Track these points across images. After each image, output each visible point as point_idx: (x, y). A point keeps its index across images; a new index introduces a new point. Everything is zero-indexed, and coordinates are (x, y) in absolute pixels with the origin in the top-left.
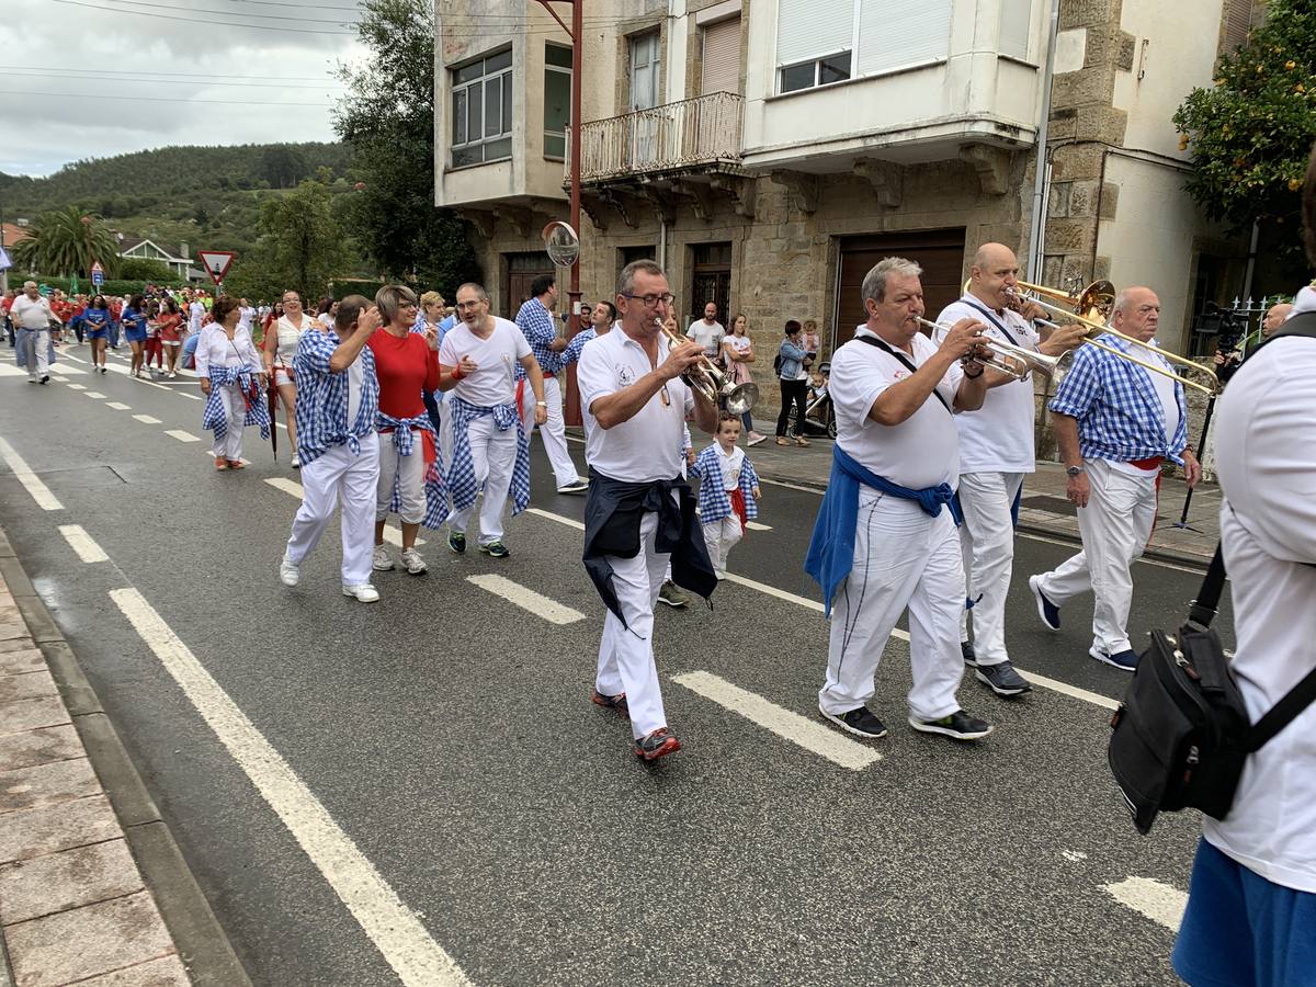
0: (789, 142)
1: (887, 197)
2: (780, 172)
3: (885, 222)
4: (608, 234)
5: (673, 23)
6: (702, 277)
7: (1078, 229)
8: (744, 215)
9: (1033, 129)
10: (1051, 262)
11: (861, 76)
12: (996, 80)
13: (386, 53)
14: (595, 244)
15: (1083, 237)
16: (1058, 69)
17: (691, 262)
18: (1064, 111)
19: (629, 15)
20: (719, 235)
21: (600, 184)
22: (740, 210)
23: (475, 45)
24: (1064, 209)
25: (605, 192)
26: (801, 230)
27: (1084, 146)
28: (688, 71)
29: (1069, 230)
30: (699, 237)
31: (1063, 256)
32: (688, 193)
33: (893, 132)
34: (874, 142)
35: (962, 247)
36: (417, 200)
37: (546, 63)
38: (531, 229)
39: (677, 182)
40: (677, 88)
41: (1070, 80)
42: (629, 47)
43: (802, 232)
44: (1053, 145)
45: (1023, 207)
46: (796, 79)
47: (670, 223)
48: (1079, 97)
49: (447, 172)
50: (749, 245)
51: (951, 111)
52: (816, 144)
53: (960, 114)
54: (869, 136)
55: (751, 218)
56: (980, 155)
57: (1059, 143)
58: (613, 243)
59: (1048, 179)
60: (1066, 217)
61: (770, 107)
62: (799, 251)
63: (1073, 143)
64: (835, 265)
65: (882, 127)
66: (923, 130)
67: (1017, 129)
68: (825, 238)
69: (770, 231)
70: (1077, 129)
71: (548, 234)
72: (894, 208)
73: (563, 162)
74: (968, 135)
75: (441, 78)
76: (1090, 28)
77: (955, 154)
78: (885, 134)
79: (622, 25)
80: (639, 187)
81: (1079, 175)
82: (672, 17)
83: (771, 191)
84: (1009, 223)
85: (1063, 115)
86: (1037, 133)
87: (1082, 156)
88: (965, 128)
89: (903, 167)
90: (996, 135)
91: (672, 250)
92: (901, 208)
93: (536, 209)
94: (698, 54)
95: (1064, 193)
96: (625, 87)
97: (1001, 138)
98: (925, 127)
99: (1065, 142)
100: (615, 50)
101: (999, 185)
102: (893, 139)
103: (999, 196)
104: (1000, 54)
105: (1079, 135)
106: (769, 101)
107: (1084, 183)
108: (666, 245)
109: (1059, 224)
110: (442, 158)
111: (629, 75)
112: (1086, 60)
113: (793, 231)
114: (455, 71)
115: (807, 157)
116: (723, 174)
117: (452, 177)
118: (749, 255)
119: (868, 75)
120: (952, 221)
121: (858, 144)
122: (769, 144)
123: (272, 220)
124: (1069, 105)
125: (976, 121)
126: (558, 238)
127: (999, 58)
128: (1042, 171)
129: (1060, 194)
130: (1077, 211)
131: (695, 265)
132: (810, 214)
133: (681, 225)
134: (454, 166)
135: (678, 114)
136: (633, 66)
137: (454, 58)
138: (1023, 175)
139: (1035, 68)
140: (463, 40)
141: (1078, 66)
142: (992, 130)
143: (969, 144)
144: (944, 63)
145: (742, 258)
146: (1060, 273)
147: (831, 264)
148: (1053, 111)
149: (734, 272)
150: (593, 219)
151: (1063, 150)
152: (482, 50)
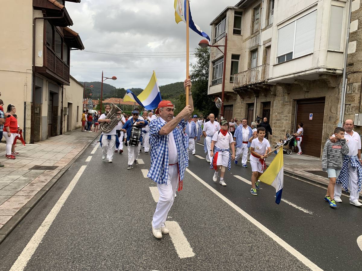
0: (278, 76)
1: (305, 89)
2: (279, 83)
3: (306, 96)
4: (244, 100)
5: (260, 47)
6: (265, 111)
7: (354, 96)
8: (273, 94)
9: (342, 69)
10: (347, 106)
11: (295, 58)
12: (327, 57)
13: (201, 59)
14: (241, 103)
15: (356, 99)
16: (349, 52)
17: (262, 107)
18: (350, 64)
19: (251, 46)
20: (268, 100)
21: (240, 88)
22: (272, 93)
23: (217, 56)
24: (351, 91)
25: (241, 90)
26: (287, 98)
27: (356, 73)
28: (263, 59)
29: (352, 97)
30: (264, 100)
31: (350, 104)
32: (259, 89)
33: (300, 72)
34: (296, 75)
35: (324, 103)
36: (204, 93)
37: (232, 59)
39: (256, 87)
40: (260, 62)
41: (352, 55)
42: (252, 54)
43: (287, 99)
44: (348, 73)
45: (340, 91)
46: (282, 60)
47: (257, 97)
48: (355, 59)
49: (210, 86)
50: (275, 102)
51: (314, 66)
52: (284, 76)
53: (316, 67)
54: (295, 73)
55: (275, 95)
56: (325, 77)
57: (349, 73)
58: (245, 102)
59: (346, 83)
60: (351, 93)
61: (274, 67)
62: (286, 104)
63: (352, 73)
64: (295, 107)
65: (298, 71)
67: (335, 70)
68: (292, 100)
69: (280, 98)
70: (354, 68)
71: (216, 101)
72: (308, 92)
73: (233, 83)
74: (318, 72)
75: (211, 64)
76: (357, 41)
77: (317, 78)
79: (250, 48)
80: (248, 88)
81: (354, 81)
82: (260, 46)
83: (280, 88)
84: (336, 95)
85: (350, 65)
86: (343, 70)
87: (355, 76)
88: (317, 70)
89: (310, 81)
90: (327, 72)
91: (258, 104)
92: (310, 92)
93: (228, 94)
94: (265, 54)
95: (351, 87)
96: (250, 64)
97: (329, 72)
98: (308, 71)
99: (351, 72)
100: (248, 55)
101: (332, 84)
102: (301, 74)
103: (334, 88)
104: (328, 50)
105: (354, 70)
106: (274, 66)
107: (356, 84)
108: (256, 102)
109: (349, 95)
110: (210, 83)
111: (251, 60)
112: (356, 50)
113: (285, 98)
114: (214, 62)
115: (282, 79)
116: (266, 84)
117: (211, 87)
118: (275, 105)
119: (296, 58)
120: (321, 95)
121: (292, 76)
122: (274, 77)
123: (181, 98)
124: (352, 62)
125: (320, 68)
127: (328, 51)
128: (344, 81)
129: (350, 87)
130: (354, 91)
131: (264, 107)
132: (289, 94)
133: (260, 97)
134: (212, 85)
135: (260, 69)
136: (252, 58)
137: (213, 60)
138: (340, 82)
139: (342, 53)
140: (215, 55)
141: (354, 51)
142: (325, 70)
143: (321, 74)
144: (312, 54)
145: (273, 106)
146: (350, 109)
148: (347, 64)
149: (271, 109)
150: (241, 97)
151: (350, 75)
152: (218, 57)
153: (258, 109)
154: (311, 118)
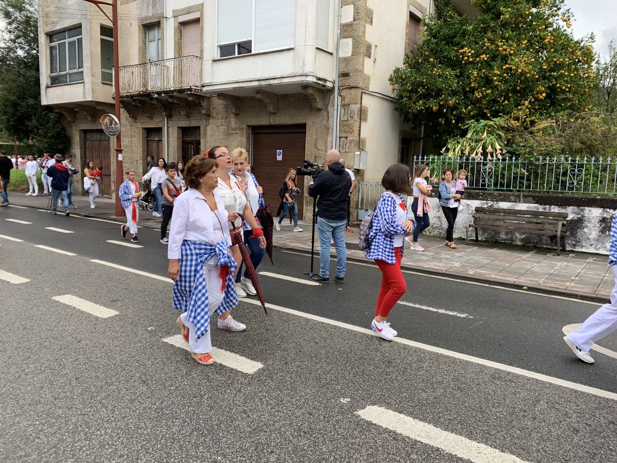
0: (225, 81)
1: (271, 109)
2: (222, 95)
3: (271, 120)
4: (137, 121)
5: (166, 21)
6: (186, 143)
7: (352, 125)
8: (206, 114)
9: (333, 81)
10: (342, 139)
11: (256, 52)
12: (315, 58)
13: (10, 24)
14: (131, 126)
15: (355, 129)
16: (341, 55)
17: (181, 135)
18: (345, 73)
19: (144, 15)
20: (194, 123)
21: (132, 96)
22: (203, 112)
23: (61, 23)
24: (346, 117)
25: (135, 100)
26: (233, 122)
27: (353, 89)
28: (175, 45)
29: (349, 126)
30: (184, 124)
31: (347, 137)
32: (177, 102)
33: (272, 79)
34: (264, 83)
35: (305, 133)
36: (31, 101)
37: (101, 34)
38: (96, 118)
39: (171, 97)
40: (170, 52)
41: (346, 60)
42: (145, 30)
43: (233, 123)
44: (341, 88)
45: (330, 115)
46: (227, 51)
47: (169, 117)
48: (349, 69)
49: (47, 87)
50: (209, 128)
51: (297, 71)
52: (237, 82)
53: (300, 72)
54: (261, 80)
55: (209, 116)
56: (310, 91)
57: (343, 87)
58: (140, 126)
59: (339, 103)
60: (348, 120)
61: (215, 64)
62: (233, 132)
63: (349, 88)
64: (250, 139)
65: (267, 76)
66: (285, 79)
67: (325, 81)
68: (245, 126)
69: (219, 122)
70: (350, 81)
71: (103, 120)
72: (275, 114)
73: (112, 85)
74: (305, 82)
75: (42, 39)
76: (354, 38)
77: (300, 90)
78: (268, 79)
79: (141, 19)
80: (152, 99)
81: (352, 102)
82: (166, 18)
83: (218, 103)
84: (324, 122)
85: (345, 75)
86: (334, 83)
87: (353, 94)
88: (303, 78)
89: (278, 95)
90: (317, 83)
91: (171, 130)
92: (278, 114)
93: (98, 108)
94: (180, 37)
95: (346, 109)
96: (143, 50)
97: (319, 84)
98: (286, 77)
99: (345, 87)
100: (137, 32)
101: (319, 105)
102: (272, 82)
103: (319, 110)
104: (317, 47)
105: (351, 84)
106: (214, 61)
107: (354, 105)
108: (168, 127)
109: (345, 123)
110: (44, 80)
111: (145, 44)
112: (353, 52)
113: (229, 123)
114: (51, 36)
115: (234, 88)
116: (197, 95)
117: (50, 90)
118: (209, 133)
119: (260, 52)
120: (300, 120)
121: (256, 84)
122: (215, 81)
124: (346, 71)
125: (307, 76)
126: (108, 122)
128: (336, 99)
129: (345, 110)
130: (352, 117)
131: (183, 137)
132: (237, 115)
133: (174, 118)
134: (52, 84)
135: (171, 64)
136: (147, 41)
137: (50, 29)
138: (329, 101)
139: (332, 54)
140: (54, 20)
141: (349, 54)
142: (315, 80)
143: (305, 86)
144: (292, 49)
145: (205, 134)
146: (346, 145)
147: (248, 138)
148: (340, 73)
149: (202, 141)
150: (129, 114)
151: (345, 90)
152: (65, 26)
153: (171, 139)
154: (279, 158)
